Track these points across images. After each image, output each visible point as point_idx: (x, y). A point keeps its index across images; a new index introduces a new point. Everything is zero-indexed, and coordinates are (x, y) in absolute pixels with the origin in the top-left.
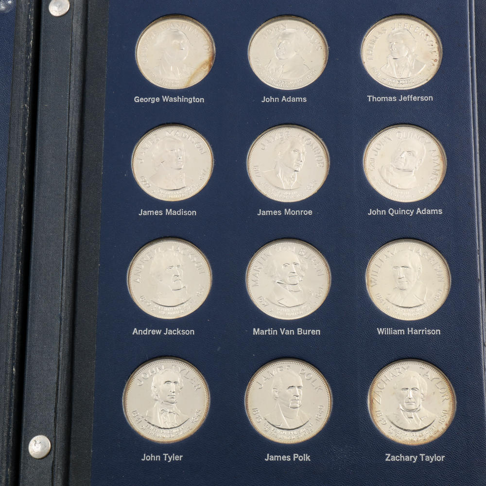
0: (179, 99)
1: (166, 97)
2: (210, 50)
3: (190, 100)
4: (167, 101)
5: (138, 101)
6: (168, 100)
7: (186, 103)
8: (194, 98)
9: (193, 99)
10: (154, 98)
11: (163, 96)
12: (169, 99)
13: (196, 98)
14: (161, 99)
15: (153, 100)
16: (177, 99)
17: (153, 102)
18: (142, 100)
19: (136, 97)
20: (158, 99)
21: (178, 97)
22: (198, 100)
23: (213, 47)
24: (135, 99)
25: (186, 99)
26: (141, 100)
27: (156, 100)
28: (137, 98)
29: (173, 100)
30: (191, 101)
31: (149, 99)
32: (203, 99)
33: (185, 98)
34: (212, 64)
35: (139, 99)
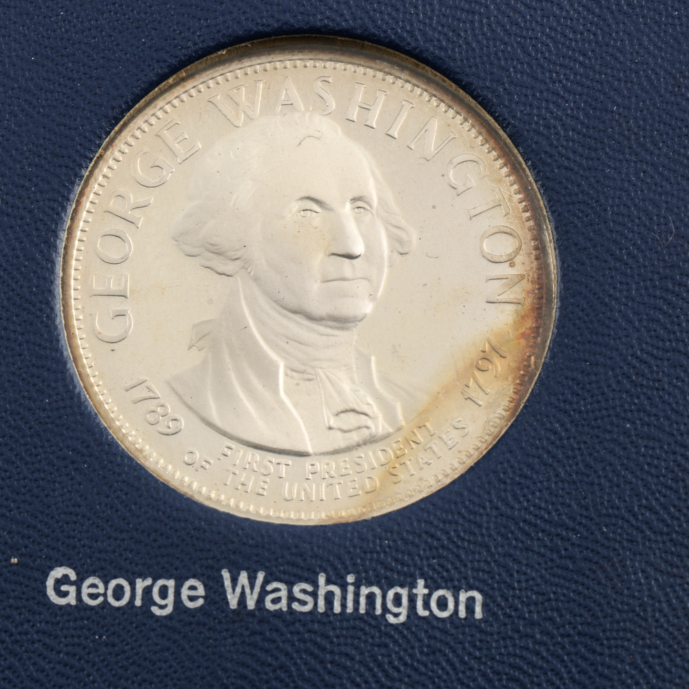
0: (329, 597)
1: (243, 578)
2: (524, 264)
3: (397, 600)
4: (251, 604)
5: (71, 599)
6: (260, 601)
7: (371, 623)
8: (421, 589)
9: (412, 599)
10: (171, 583)
11: (226, 575)
12: (263, 593)
13: (432, 586)
14: (215, 593)
15: (163, 593)
16: (314, 595)
17: (163, 608)
18: (94, 591)
19: (58, 572)
20: (194, 592)
21: (322, 579)
22: (442, 604)
23: (540, 249)
24: (50, 583)
25: (371, 598)
26: (85, 590)
27: (185, 592)
28: (65, 580)
29: (291, 598)
30: (403, 611)
31: (141, 585)
32: (478, 597)
33: (365, 591)
34: (537, 363)
35: (78, 584)
